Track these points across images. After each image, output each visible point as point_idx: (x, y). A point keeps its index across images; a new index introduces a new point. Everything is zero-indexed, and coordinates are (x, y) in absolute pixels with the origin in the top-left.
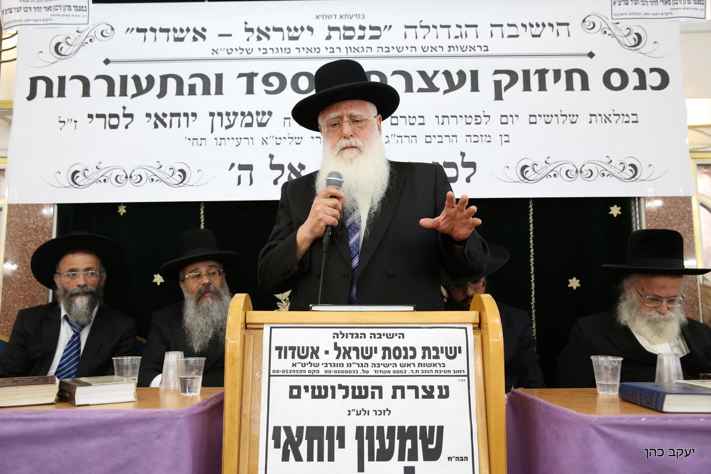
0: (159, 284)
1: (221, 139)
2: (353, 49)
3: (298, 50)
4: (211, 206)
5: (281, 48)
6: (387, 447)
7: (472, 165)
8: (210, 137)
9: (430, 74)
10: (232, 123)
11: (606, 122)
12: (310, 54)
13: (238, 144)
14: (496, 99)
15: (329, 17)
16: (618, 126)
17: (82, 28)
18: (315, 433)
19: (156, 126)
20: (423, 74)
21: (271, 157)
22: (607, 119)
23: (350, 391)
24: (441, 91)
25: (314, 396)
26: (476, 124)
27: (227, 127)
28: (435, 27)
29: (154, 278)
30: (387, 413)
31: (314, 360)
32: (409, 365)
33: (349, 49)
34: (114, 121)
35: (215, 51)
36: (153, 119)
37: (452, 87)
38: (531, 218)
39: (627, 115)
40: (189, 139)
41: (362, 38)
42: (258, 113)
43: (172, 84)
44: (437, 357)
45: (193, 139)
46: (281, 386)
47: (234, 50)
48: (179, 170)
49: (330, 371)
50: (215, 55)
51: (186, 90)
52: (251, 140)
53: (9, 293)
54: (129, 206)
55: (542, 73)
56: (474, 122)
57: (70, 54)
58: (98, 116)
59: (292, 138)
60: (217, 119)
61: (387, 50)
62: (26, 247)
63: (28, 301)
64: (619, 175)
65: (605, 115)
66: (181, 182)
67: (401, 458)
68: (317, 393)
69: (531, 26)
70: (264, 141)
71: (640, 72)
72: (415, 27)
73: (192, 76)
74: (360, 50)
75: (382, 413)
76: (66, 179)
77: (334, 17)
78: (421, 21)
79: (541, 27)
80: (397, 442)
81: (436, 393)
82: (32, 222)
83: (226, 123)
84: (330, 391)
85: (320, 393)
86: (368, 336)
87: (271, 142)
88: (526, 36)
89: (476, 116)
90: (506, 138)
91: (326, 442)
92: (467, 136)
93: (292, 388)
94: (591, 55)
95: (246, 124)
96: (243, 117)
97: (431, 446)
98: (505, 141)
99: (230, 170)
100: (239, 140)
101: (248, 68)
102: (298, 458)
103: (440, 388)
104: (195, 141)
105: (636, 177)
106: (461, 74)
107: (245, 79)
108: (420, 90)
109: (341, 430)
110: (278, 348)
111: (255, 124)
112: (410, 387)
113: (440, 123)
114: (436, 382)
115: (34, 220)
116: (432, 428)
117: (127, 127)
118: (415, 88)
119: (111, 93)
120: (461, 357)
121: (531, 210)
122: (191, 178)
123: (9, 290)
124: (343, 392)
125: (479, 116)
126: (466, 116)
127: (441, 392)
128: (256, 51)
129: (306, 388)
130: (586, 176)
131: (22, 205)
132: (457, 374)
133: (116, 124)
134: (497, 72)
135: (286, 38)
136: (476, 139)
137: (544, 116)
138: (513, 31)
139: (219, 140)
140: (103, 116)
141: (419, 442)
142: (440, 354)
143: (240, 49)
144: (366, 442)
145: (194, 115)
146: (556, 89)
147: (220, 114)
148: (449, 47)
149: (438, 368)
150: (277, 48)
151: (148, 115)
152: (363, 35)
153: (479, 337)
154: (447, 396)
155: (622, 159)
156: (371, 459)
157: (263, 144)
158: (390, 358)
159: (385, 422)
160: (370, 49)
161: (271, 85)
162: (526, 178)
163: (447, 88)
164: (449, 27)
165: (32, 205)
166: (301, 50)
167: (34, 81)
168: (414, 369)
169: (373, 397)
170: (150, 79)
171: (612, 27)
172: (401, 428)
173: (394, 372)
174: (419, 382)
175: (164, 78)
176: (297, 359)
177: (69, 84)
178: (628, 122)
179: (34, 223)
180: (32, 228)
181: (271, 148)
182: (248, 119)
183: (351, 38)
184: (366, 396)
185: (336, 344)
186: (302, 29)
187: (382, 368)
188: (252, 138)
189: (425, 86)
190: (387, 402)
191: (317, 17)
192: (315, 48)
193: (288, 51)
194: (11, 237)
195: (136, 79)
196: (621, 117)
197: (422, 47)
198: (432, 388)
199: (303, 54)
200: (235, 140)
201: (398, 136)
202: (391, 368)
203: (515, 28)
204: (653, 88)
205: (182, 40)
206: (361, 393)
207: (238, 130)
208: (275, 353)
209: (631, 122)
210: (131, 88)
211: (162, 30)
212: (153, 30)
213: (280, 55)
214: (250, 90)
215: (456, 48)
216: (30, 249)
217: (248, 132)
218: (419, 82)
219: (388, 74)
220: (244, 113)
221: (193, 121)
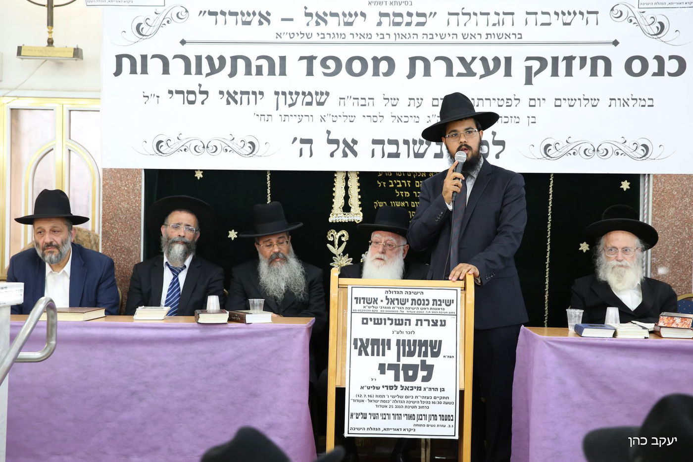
0: (233, 239)
1: (285, 115)
2: (401, 36)
3: (352, 35)
4: (276, 174)
5: (337, 34)
6: (412, 350)
7: (502, 143)
8: (276, 114)
9: (469, 60)
10: (294, 102)
11: (624, 106)
12: (363, 40)
13: (299, 120)
14: (526, 84)
15: (380, 3)
16: (634, 110)
17: (159, 10)
18: (375, 342)
19: (228, 103)
20: (462, 60)
21: (329, 132)
22: (626, 103)
23: (394, 321)
24: (478, 76)
25: (375, 324)
26: (507, 106)
27: (290, 105)
28: (475, 14)
29: (229, 234)
30: (413, 333)
31: (375, 305)
32: (425, 309)
33: (397, 36)
34: (191, 97)
35: (279, 35)
36: (226, 96)
37: (488, 72)
38: (551, 189)
39: (644, 100)
40: (258, 115)
41: (408, 24)
42: (317, 93)
43: (241, 64)
44: (440, 305)
45: (261, 115)
46: (357, 318)
47: (296, 35)
48: (249, 143)
49: (383, 311)
50: (279, 40)
51: (254, 70)
52: (311, 118)
53: (108, 244)
54: (205, 172)
55: (569, 60)
56: (505, 104)
57: (150, 35)
58: (178, 92)
59: (347, 116)
60: (282, 97)
61: (431, 36)
62: (120, 206)
63: (124, 251)
64: (631, 154)
65: (623, 99)
66: (251, 153)
67: (419, 356)
68: (376, 322)
69: (563, 14)
70: (323, 119)
71: (660, 59)
72: (457, 14)
73: (259, 58)
74: (408, 36)
75: (410, 333)
76: (151, 147)
77: (384, 3)
78: (463, 8)
79: (572, 15)
80: (417, 348)
81: (439, 323)
82: (124, 184)
83: (289, 101)
84: (383, 321)
85: (378, 322)
86: (404, 293)
87: (329, 119)
88: (557, 22)
89: (507, 99)
90: (533, 120)
91: (381, 347)
93: (363, 319)
94: (616, 43)
95: (306, 102)
96: (304, 96)
97: (435, 350)
98: (532, 123)
99: (293, 143)
100: (301, 117)
101: (308, 51)
102: (367, 354)
103: (441, 321)
104: (263, 117)
105: (647, 156)
106: (496, 60)
107: (305, 61)
108: (460, 75)
109: (389, 341)
110: (355, 298)
111: (314, 103)
112: (425, 320)
114: (439, 318)
115: (125, 182)
116: (436, 341)
117: (203, 103)
118: (455, 73)
119: (188, 71)
120: (453, 305)
121: (552, 182)
122: (260, 149)
123: (107, 242)
124: (390, 322)
125: (510, 99)
126: (498, 99)
127: (441, 323)
128: (315, 35)
129: (371, 319)
130: (602, 155)
131: (115, 169)
132: (451, 314)
133: (194, 100)
134: (528, 59)
135: (342, 23)
136: (506, 120)
137: (569, 99)
138: (546, 18)
139: (283, 117)
140: (181, 92)
141: (429, 348)
142: (442, 303)
143: (301, 34)
144: (401, 347)
145: (261, 93)
146: (581, 74)
148: (487, 34)
149: (441, 310)
150: (333, 34)
151: (221, 93)
152: (410, 21)
153: (464, 295)
154: (444, 325)
155: (636, 141)
156: (404, 355)
157: (321, 121)
158: (415, 305)
159: (412, 338)
160: (416, 36)
161: (328, 68)
162: (548, 156)
163: (483, 72)
164: (488, 14)
165: (123, 170)
166: (355, 35)
167: (119, 58)
168: (428, 311)
169: (406, 325)
171: (638, 17)
172: (420, 341)
173: (417, 312)
174: (430, 318)
175: (234, 59)
176: (366, 304)
177: (150, 62)
178: (644, 106)
179: (126, 185)
180: (124, 189)
181: (328, 125)
183: (399, 24)
184: (402, 324)
185: (386, 296)
186: (356, 14)
187: (411, 310)
188: (312, 116)
189: (464, 71)
190: (413, 327)
191: (370, 3)
192: (367, 34)
193: (343, 36)
194: (107, 197)
195: (210, 59)
196: (639, 101)
197: (462, 34)
198: (437, 321)
199: (357, 39)
200: (298, 117)
202: (415, 310)
203: (548, 16)
204: (670, 74)
205: (249, 23)
206: (399, 323)
207: (299, 109)
208: (354, 301)
209: (646, 106)
210: (206, 68)
211: (231, 14)
212: (223, 13)
213: (336, 40)
214: (310, 73)
215: (493, 36)
216: (124, 207)
217: (308, 110)
218: (458, 67)
219: (431, 59)
220: (305, 92)
221: (261, 99)
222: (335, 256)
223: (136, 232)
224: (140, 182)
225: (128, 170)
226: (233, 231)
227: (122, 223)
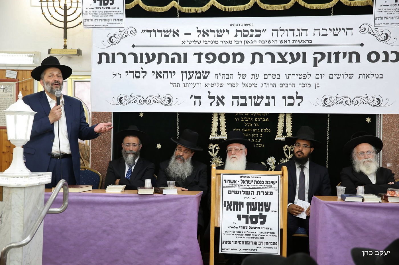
0: (159, 148)
1: (186, 84)
2: (247, 42)
3: (222, 42)
4: (181, 114)
5: (214, 41)
6: (255, 207)
7: (301, 98)
8: (181, 83)
9: (283, 54)
10: (191, 76)
11: (367, 78)
12: (227, 44)
14: (314, 67)
15: (237, 25)
16: (373, 80)
17: (121, 29)
18: (235, 203)
19: (157, 77)
20: (280, 54)
21: (209, 92)
22: (368, 76)
23: (245, 192)
24: (288, 63)
25: (235, 194)
26: (304, 78)
28: (287, 30)
29: (157, 146)
30: (255, 199)
31: (235, 184)
32: (262, 186)
33: (246, 42)
34: (138, 75)
35: (183, 42)
36: (156, 74)
37: (294, 61)
38: (328, 122)
39: (378, 75)
40: (172, 84)
41: (251, 36)
42: (203, 72)
43: (163, 57)
44: (270, 184)
45: (174, 84)
46: (226, 191)
47: (192, 42)
48: (167, 98)
49: (240, 187)
50: (183, 44)
51: (170, 61)
52: (200, 85)
53: (94, 151)
54: (145, 113)
55: (337, 54)
56: (303, 77)
57: (117, 42)
58: (131, 72)
59: (219, 84)
60: (185, 74)
61: (263, 42)
63: (102, 155)
64: (371, 103)
65: (366, 74)
66: (169, 103)
67: (259, 211)
68: (236, 193)
69: (334, 30)
70: (206, 85)
71: (386, 53)
72: (277, 30)
73: (173, 54)
74: (251, 42)
75: (254, 198)
76: (117, 101)
77: (239, 25)
78: (280, 27)
79: (339, 30)
80: (258, 206)
81: (269, 193)
82: (103, 120)
83: (189, 76)
84: (239, 192)
85: (237, 193)
86: (250, 177)
87: (209, 86)
88: (330, 34)
89: (304, 75)
90: (318, 85)
91: (238, 206)
92: (299, 84)
93: (229, 191)
94: (362, 45)
95: (198, 77)
96: (196, 74)
97: (267, 208)
98: (317, 87)
99: (190, 98)
100: (195, 85)
101: (198, 50)
102: (231, 210)
103: (270, 192)
104: (175, 85)
105: (379, 105)
106: (298, 54)
107: (197, 56)
108: (278, 62)
109: (243, 203)
110: (225, 180)
111: (202, 77)
112: (262, 192)
113: (287, 78)
114: (269, 191)
115: (103, 119)
116: (267, 203)
117: (143, 78)
118: (276, 61)
119: (136, 61)
120: (277, 184)
121: (329, 119)
122: (174, 101)
123: (94, 150)
124: (243, 193)
125: (306, 75)
126: (299, 75)
127: (270, 193)
128: (202, 42)
129: (233, 191)
130: (355, 104)
131: (98, 112)
132: (275, 189)
133: (139, 76)
134: (315, 53)
135: (216, 36)
136: (303, 85)
137: (337, 75)
138: (324, 32)
140: (133, 72)
141: (264, 207)
142: (271, 183)
143: (195, 41)
144: (249, 206)
145: (174, 72)
146: (344, 61)
147: (186, 72)
148: (293, 41)
149: (270, 187)
150: (212, 41)
151: (153, 72)
152: (252, 34)
153: (282, 178)
154: (272, 194)
155: (373, 96)
156: (251, 210)
157: (205, 87)
158: (256, 184)
159: (255, 201)
160: (255, 42)
161: (209, 59)
162: (326, 104)
163: (291, 61)
164: (293, 30)
165: (102, 112)
166: (223, 42)
167: (100, 55)
168: (263, 187)
169: (251, 194)
170: (154, 55)
171: (374, 31)
172: (259, 203)
173: (257, 187)
174: (264, 190)
175: (160, 55)
176: (230, 183)
177: (116, 57)
178: (378, 78)
181: (209, 88)
182: (199, 75)
183: (246, 36)
184: (249, 194)
185: (241, 179)
186: (224, 31)
187: (254, 186)
188: (200, 84)
189: (281, 60)
190: (255, 195)
191: (231, 25)
192: (229, 41)
193: (217, 42)
195: (147, 54)
196: (375, 75)
197: (280, 41)
198: (268, 192)
199: (224, 44)
200: (193, 85)
201: (267, 84)
202: (257, 186)
203: (326, 31)
204: (392, 61)
205: (168, 36)
206: (248, 193)
207: (194, 80)
208: (224, 182)
209: (379, 78)
210: (145, 59)
211: (159, 31)
212: (154, 31)
213: (213, 44)
214: (199, 61)
215: (296, 41)
217: (199, 81)
218: (278, 58)
219: (263, 54)
220: (197, 72)
221: (174, 75)
222: (213, 157)
223: (109, 145)
224: (111, 119)
225: (105, 113)
226: (159, 144)
227: (101, 140)
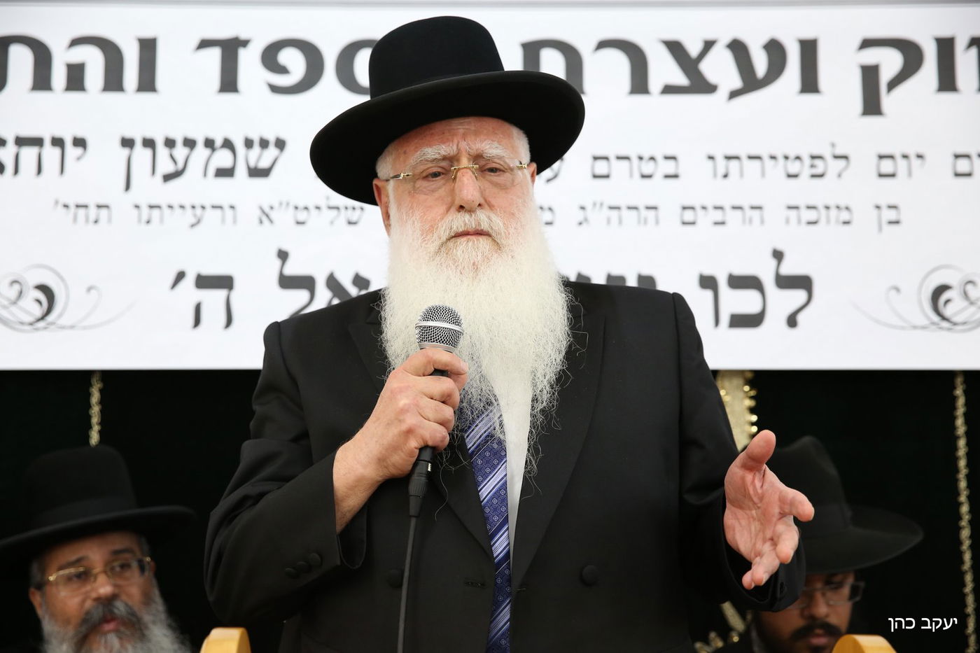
1: (150, 207)
4: (119, 382)
7: (803, 283)
8: (121, 202)
9: (694, 49)
10: (180, 166)
13: (193, 221)
14: (865, 113)
20: (675, 48)
21: (283, 255)
24: (723, 92)
26: (813, 176)
27: (167, 178)
37: (751, 83)
38: (960, 421)
40: (66, 206)
42: (249, 144)
43: (20, 59)
45: (77, 206)
48: (35, 288)
52: (229, 212)
56: (807, 172)
59: (338, 208)
60: (141, 155)
66: (43, 318)
70: (265, 215)
73: (76, 42)
83: (165, 166)
87: (284, 218)
89: (813, 157)
90: (892, 215)
92: (790, 208)
95: (218, 169)
96: (209, 152)
99: (172, 288)
100: (199, 211)
101: (224, 24)
104: (82, 212)
106: (775, 50)
107: (216, 53)
108: (669, 90)
111: (241, 171)
113: (719, 176)
118: (655, 83)
121: (961, 402)
122: (69, 306)
125: (820, 157)
126: (786, 158)
134: (867, 44)
136: (812, 215)
139: (145, 211)
145: (80, 142)
147: (149, 143)
157: (261, 222)
161: (283, 70)
162: (944, 318)
163: (737, 83)
181: (283, 233)
182: (223, 158)
189: (681, 79)
200: (189, 211)
201: (611, 208)
207: (195, 187)
214: (229, 83)
217: (223, 190)
218: (664, 70)
219: (585, 48)
220: (214, 141)
221: (79, 159)
